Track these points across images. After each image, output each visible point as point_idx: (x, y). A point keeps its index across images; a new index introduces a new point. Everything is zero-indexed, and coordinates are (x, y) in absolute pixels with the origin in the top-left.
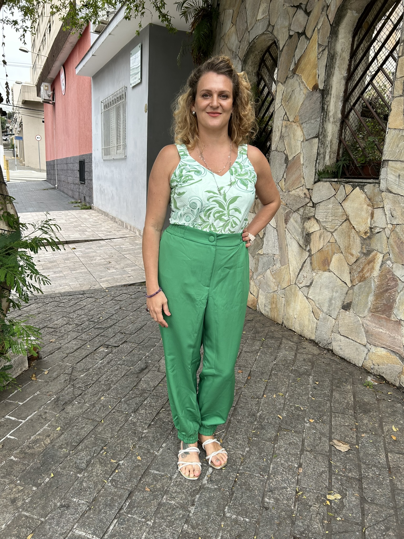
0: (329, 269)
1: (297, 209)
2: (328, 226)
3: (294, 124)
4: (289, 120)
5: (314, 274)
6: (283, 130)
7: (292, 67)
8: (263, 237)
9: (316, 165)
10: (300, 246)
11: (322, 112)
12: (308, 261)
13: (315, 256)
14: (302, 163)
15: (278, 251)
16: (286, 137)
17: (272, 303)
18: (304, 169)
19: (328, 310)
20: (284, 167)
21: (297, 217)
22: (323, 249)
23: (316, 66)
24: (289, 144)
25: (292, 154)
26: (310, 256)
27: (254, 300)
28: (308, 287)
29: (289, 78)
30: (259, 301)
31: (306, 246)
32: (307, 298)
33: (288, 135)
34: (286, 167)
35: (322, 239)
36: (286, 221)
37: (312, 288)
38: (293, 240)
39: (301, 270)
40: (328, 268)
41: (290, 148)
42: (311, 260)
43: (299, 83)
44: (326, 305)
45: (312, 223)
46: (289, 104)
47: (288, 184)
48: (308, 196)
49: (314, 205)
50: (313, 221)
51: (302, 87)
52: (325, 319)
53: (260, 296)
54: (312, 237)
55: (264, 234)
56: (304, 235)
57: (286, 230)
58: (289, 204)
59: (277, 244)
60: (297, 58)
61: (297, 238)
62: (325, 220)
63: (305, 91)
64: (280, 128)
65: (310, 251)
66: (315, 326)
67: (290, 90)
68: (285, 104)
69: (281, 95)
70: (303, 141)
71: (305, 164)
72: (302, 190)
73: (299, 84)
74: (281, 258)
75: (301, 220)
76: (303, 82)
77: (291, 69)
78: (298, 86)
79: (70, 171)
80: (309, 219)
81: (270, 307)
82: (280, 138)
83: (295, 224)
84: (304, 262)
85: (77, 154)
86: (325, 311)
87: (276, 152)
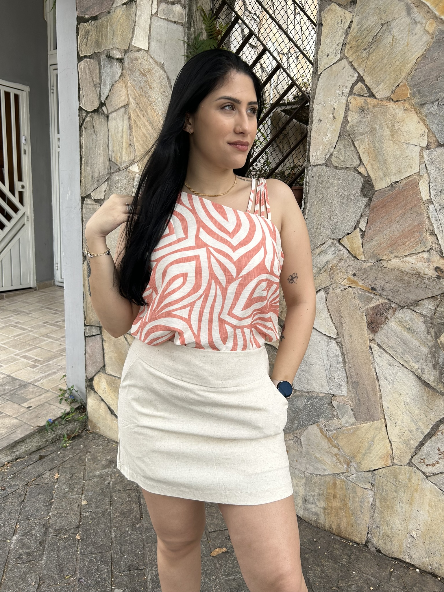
1: (411, 302)
3: (391, 104)
4: (372, 96)
6: (353, 118)
10: (427, 385)
14: (425, 197)
15: (345, 388)
16: (362, 134)
17: (329, 497)
18: (433, 213)
20: (361, 204)
21: (412, 320)
24: (376, 151)
25: (385, 175)
33: (372, 131)
34: (368, 205)
36: (374, 326)
38: (398, 369)
39: (428, 437)
41: (380, 162)
43: (407, 5)
46: (372, 57)
47: (375, 242)
57: (375, 346)
58: (383, 289)
59: (339, 373)
61: (416, 365)
63: (429, 26)
64: (341, 112)
67: (373, 20)
68: (358, 57)
69: (341, 32)
70: (428, 147)
72: (429, 261)
73: (409, 9)
74: (358, 405)
75: (429, 327)
81: (322, 504)
82: (340, 135)
83: (406, 334)
87: (326, 169)
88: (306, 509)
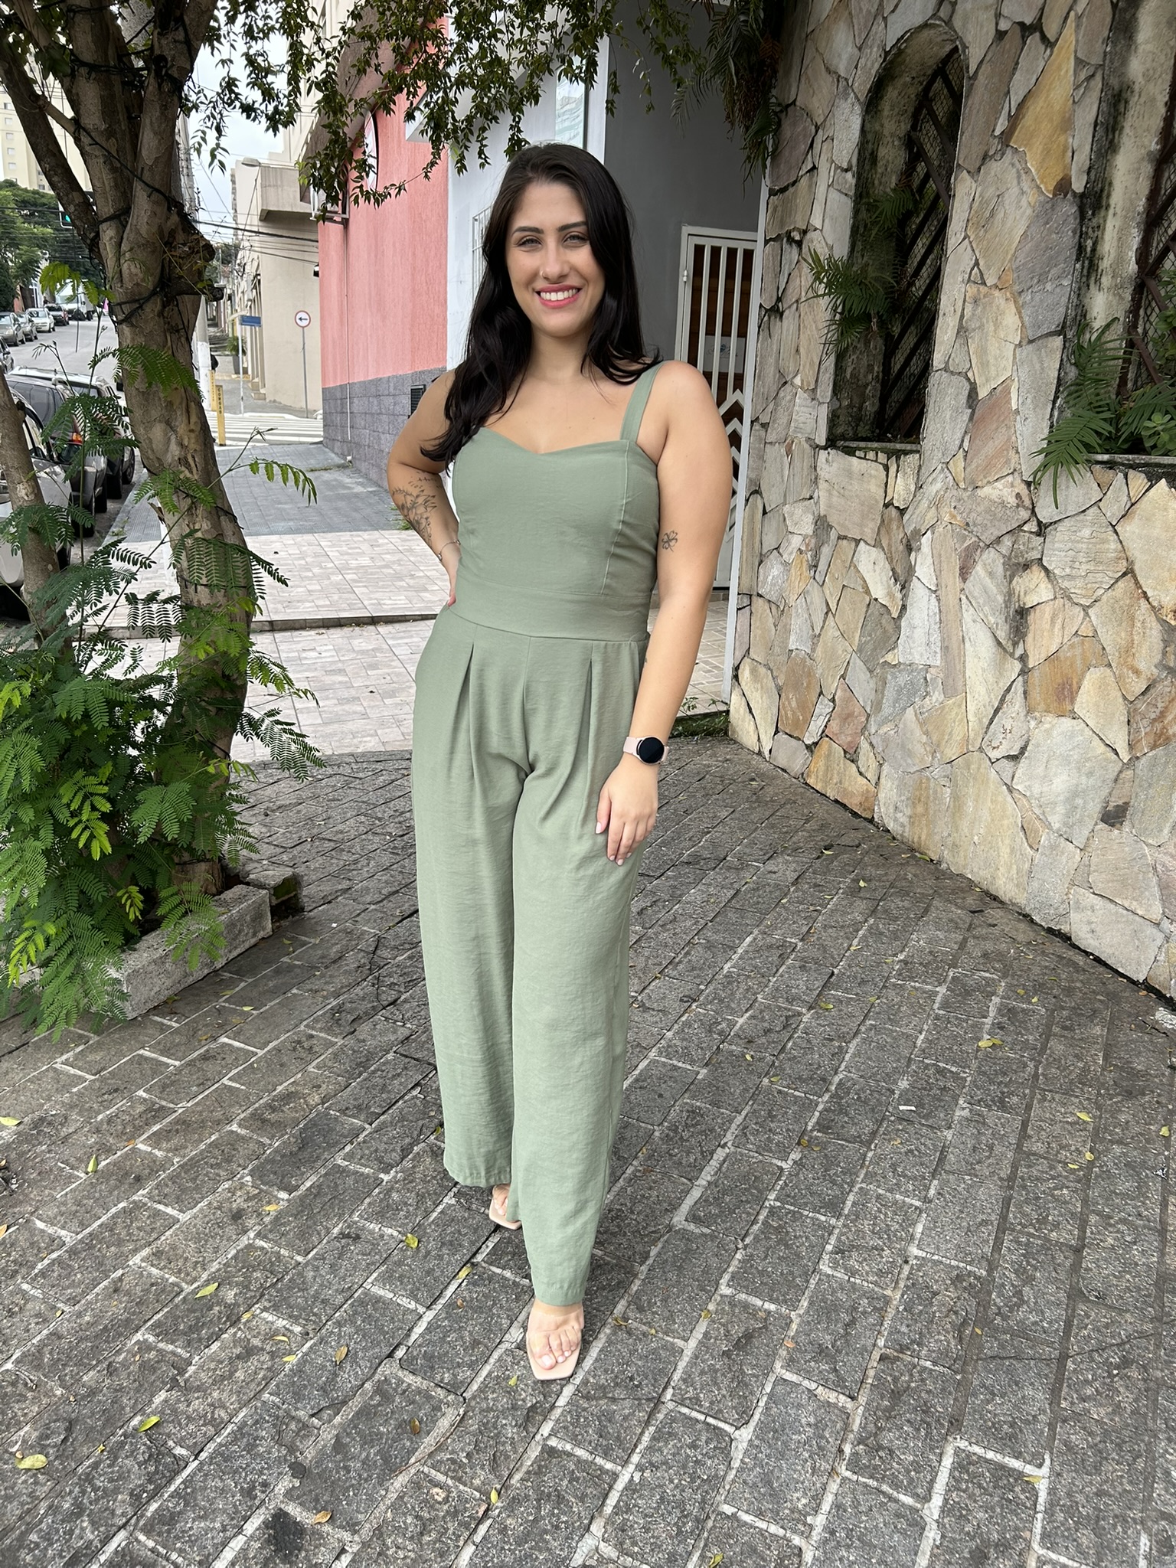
0: (1072, 711)
1: (993, 538)
2: (1076, 587)
3: (997, 293)
4: (984, 283)
5: (1033, 724)
6: (968, 311)
7: (1001, 126)
8: (900, 617)
9: (1051, 415)
10: (999, 643)
11: (1077, 260)
12: (1019, 687)
13: (1036, 673)
14: (1014, 407)
15: (939, 656)
16: (974, 330)
17: (914, 801)
18: (1018, 426)
19: (1065, 824)
20: (966, 417)
21: (994, 561)
22: (1061, 654)
23: (1067, 124)
24: (983, 351)
25: (987, 380)
26: (1024, 672)
27: (868, 791)
28: (1014, 758)
29: (992, 157)
30: (882, 796)
31: (1015, 644)
32: (1010, 790)
33: (981, 327)
34: (971, 418)
35: (1058, 626)
36: (964, 573)
37: (1023, 761)
38: (979, 626)
39: (996, 712)
40: (1069, 708)
41: (984, 365)
42: (1025, 682)
43: (1018, 172)
44: (1061, 809)
45: (1035, 581)
46: (988, 236)
47: (974, 466)
48: (1027, 503)
49: (1042, 529)
50: (1036, 575)
51: (1026, 185)
52: (1053, 847)
53: (882, 780)
54: (1031, 618)
55: (904, 607)
56: (1012, 612)
57: (963, 598)
58: (975, 525)
59: (936, 637)
60: (1015, 99)
61: (992, 620)
62: (1068, 570)
63: (1032, 197)
64: (960, 303)
65: (1023, 659)
66: (1027, 866)
67: (991, 192)
68: (977, 237)
69: (966, 206)
70: (1020, 345)
71: (1023, 411)
72: (1012, 486)
73: (1019, 177)
74: (947, 677)
75: (1006, 570)
76: (1027, 171)
77: (997, 133)
78: (1015, 182)
79: (384, 418)
80: (1026, 566)
81: (908, 812)
82: (958, 332)
83: (988, 581)
84: (1008, 690)
85: (406, 370)
86: (1056, 826)
87: (945, 375)
88: (896, 820)
